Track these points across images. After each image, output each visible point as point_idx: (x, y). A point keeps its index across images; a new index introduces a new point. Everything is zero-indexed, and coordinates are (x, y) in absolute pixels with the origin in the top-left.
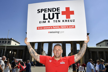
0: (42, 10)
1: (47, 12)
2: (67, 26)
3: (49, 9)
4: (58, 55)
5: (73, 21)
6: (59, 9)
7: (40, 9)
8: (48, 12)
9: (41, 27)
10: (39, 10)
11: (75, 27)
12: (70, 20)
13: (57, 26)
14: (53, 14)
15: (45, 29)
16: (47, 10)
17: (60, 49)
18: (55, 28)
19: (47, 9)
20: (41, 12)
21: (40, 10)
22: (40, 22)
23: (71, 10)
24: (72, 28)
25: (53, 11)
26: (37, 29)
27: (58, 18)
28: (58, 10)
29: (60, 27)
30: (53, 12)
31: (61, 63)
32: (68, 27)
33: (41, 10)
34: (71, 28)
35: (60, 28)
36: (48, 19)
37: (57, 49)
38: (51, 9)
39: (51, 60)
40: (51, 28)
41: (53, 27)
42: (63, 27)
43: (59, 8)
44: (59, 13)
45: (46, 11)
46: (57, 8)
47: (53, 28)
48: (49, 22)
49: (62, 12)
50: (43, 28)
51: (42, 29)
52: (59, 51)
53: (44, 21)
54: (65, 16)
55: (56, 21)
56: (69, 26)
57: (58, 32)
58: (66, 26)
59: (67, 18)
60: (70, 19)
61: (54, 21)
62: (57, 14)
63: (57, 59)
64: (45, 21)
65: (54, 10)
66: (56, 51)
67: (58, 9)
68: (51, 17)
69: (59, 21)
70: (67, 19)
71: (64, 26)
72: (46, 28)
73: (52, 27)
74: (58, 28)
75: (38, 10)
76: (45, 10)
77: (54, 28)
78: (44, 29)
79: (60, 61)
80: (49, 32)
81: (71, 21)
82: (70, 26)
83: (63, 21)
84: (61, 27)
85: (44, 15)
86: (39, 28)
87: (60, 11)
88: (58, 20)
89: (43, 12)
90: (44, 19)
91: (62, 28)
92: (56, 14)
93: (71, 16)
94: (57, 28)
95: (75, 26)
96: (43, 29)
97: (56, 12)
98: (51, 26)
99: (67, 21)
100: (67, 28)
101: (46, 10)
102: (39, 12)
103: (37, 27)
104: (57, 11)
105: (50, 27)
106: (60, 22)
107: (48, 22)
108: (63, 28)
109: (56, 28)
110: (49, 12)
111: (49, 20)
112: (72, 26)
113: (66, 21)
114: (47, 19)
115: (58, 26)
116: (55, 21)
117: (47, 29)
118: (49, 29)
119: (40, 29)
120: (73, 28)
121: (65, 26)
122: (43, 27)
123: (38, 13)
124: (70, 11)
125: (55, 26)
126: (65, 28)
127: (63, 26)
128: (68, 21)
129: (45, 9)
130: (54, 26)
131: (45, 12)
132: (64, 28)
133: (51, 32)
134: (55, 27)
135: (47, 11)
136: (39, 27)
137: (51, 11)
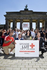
0: (22, 44)
1: (24, 45)
3: (24, 43)
5: (34, 49)
14: (26, 46)
29: (29, 52)
32: (32, 52)
50: (22, 51)
62: (28, 46)
67: (28, 44)
69: (29, 49)
73: (26, 51)
80: (24, 53)
83: (30, 49)
86: (20, 51)
113: (31, 49)
116: (27, 49)
120: (34, 52)
123: (20, 45)
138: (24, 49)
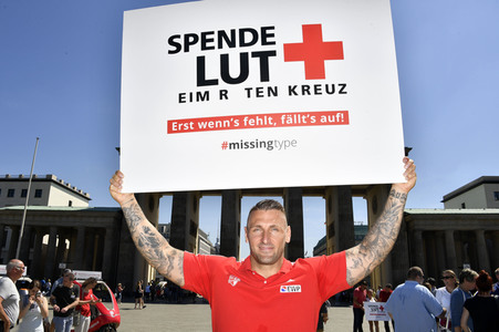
0: (191, 39)
1: (213, 48)
2: (312, 114)
3: (222, 34)
4: (267, 255)
5: (340, 92)
6: (272, 35)
7: (179, 37)
8: (220, 46)
9: (188, 121)
10: (175, 40)
11: (346, 121)
12: (323, 88)
13: (261, 116)
14: (244, 57)
15: (208, 129)
16: (212, 40)
17: (279, 225)
18: (255, 126)
19: (216, 33)
20: (187, 50)
21: (181, 41)
22: (180, 98)
23: (327, 37)
24: (335, 123)
25: (242, 44)
26: (170, 131)
27: (265, 76)
28: (269, 40)
29: (277, 120)
30: (244, 50)
31: (286, 289)
32: (317, 118)
33: (187, 37)
34: (328, 123)
35: (279, 124)
36: (221, 81)
37: (266, 226)
38: (233, 32)
39: (236, 274)
40: (232, 124)
41: (245, 120)
42: (290, 121)
43: (273, 28)
44: (273, 53)
45: (208, 45)
46: (264, 29)
47: (242, 126)
48: (223, 94)
49: (287, 47)
50: (195, 125)
51: (189, 130)
52: (274, 233)
53: (203, 89)
54: (300, 66)
55: (258, 92)
56: (318, 115)
57: (269, 145)
58: (305, 114)
59: (308, 77)
60: (322, 82)
61: (249, 90)
62: (264, 57)
63: (267, 272)
64: (207, 93)
65: (248, 37)
66: (259, 232)
67: (265, 34)
68: (235, 72)
69: (273, 92)
70: (312, 83)
71: (297, 114)
72: (210, 124)
73: (238, 122)
74: (268, 126)
75: (171, 41)
76: (204, 40)
77: (248, 127)
78: (203, 130)
79: (279, 278)
80: (224, 146)
81: (330, 90)
82: (327, 114)
83: (292, 90)
84: (283, 118)
85: (201, 61)
86: (175, 127)
87: (274, 43)
88: (265, 85)
89: (196, 50)
90: (201, 81)
91: (286, 125)
92: (258, 59)
93: (329, 64)
94: (264, 126)
95: (346, 113)
96: (196, 129)
97: (258, 47)
98: (235, 117)
99: (312, 90)
100: (309, 123)
101: (208, 37)
102: (174, 48)
103: (170, 123)
104: (264, 43)
105: (228, 118)
106: (275, 94)
107: (221, 95)
108: (293, 125)
109: (260, 126)
110: (226, 49)
111: (223, 85)
112: (335, 113)
113: (305, 89)
114: (215, 82)
115: (268, 115)
116: (253, 93)
117: (214, 129)
118: (227, 128)
119: (183, 131)
120: (340, 123)
121: (302, 114)
122: (196, 121)
123: (170, 52)
124: (324, 40)
125: (253, 117)
126: (302, 124)
127: (293, 114)
128: (316, 90)
129: (204, 34)
130: (250, 117)
131: (204, 48)
132: (297, 125)
133: (234, 145)
134: (251, 122)
135: (215, 44)
136: (179, 121)
137: (232, 44)
138: (214, 91)
